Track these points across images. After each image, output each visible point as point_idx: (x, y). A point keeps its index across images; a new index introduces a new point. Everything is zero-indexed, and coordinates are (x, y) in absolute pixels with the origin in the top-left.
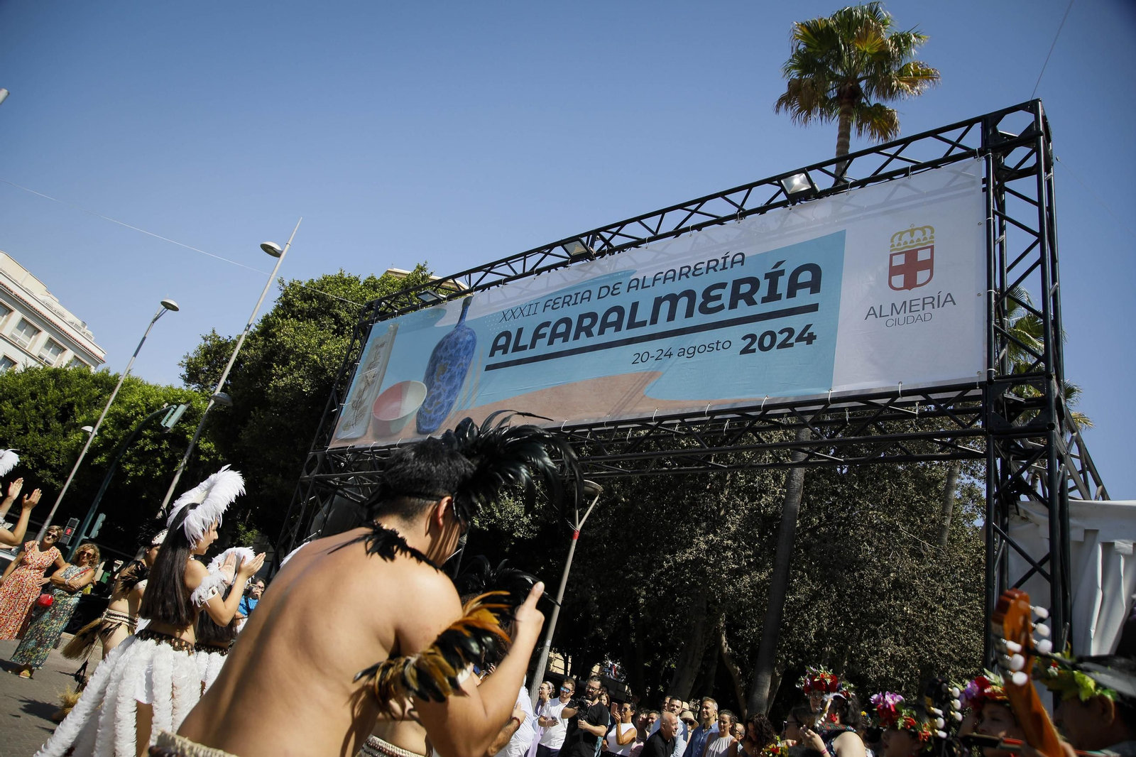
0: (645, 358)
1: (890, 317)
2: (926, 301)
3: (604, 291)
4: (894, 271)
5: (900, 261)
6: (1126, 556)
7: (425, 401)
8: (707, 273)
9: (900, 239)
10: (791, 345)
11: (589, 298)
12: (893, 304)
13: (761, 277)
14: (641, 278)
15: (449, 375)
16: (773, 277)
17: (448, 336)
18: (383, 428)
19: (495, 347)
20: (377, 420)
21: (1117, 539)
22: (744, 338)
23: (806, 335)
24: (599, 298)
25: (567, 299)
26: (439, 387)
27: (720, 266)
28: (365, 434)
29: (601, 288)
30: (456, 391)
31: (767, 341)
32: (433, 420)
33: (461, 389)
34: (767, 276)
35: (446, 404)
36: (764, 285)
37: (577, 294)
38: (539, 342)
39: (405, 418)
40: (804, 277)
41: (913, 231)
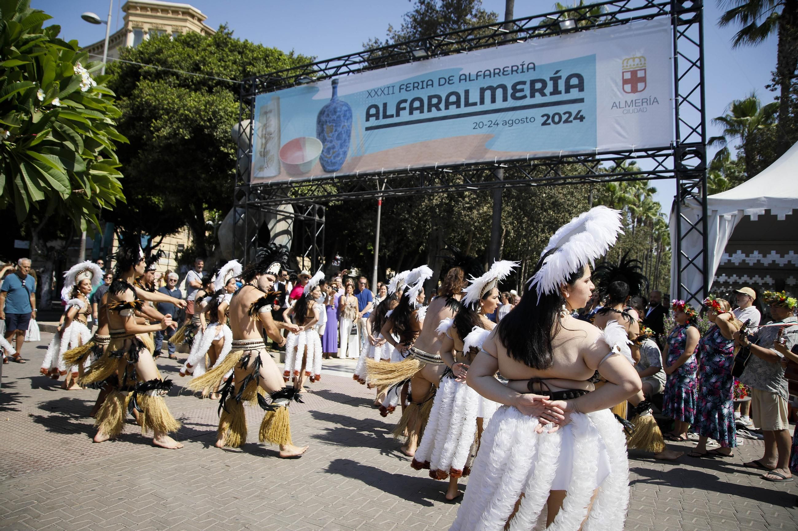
0: (481, 126)
1: (625, 109)
2: (644, 101)
3: (442, 81)
4: (625, 82)
5: (628, 76)
6: (729, 221)
7: (323, 151)
8: (512, 74)
9: (627, 63)
10: (571, 122)
11: (432, 85)
12: (626, 102)
13: (547, 80)
14: (467, 74)
15: (337, 133)
16: (555, 80)
17: (327, 107)
18: (293, 169)
19: (368, 116)
20: (287, 164)
21: (724, 213)
22: (543, 116)
23: (579, 116)
24: (439, 85)
25: (416, 85)
26: (331, 141)
27: (520, 71)
28: (280, 173)
29: (439, 79)
30: (347, 144)
31: (557, 119)
32: (334, 163)
33: (351, 143)
34: (551, 79)
35: (341, 153)
36: (550, 85)
37: (423, 82)
38: (402, 112)
39: (310, 162)
40: (574, 81)
41: (634, 59)
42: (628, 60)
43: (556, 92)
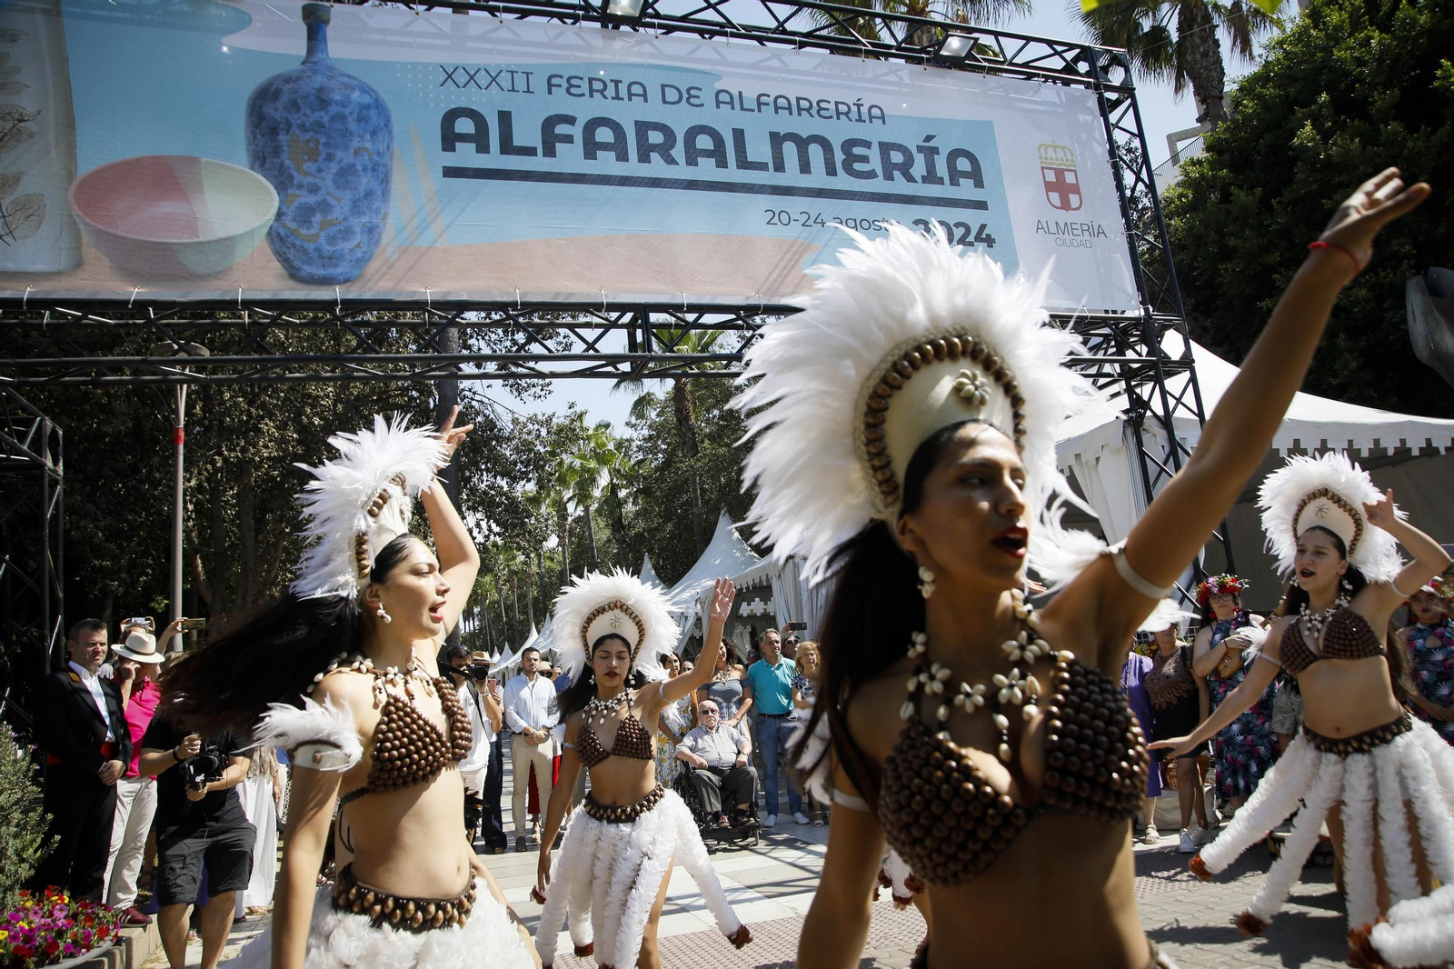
0: (784, 219)
2: (1084, 227)
3: (672, 95)
4: (1049, 187)
5: (1051, 177)
7: (280, 214)
8: (838, 118)
9: (1046, 152)
11: (645, 96)
12: (1057, 223)
13: (914, 150)
14: (735, 93)
15: (334, 167)
16: (927, 154)
17: (288, 79)
18: (160, 259)
19: (450, 139)
24: (665, 102)
25: (598, 85)
26: (314, 189)
27: (854, 115)
28: (78, 264)
29: (663, 86)
30: (377, 204)
32: (331, 258)
33: (392, 203)
34: (920, 149)
35: (358, 229)
36: (919, 160)
37: (617, 83)
38: (560, 147)
39: (228, 243)
40: (963, 164)
41: (1055, 147)
42: (1047, 147)
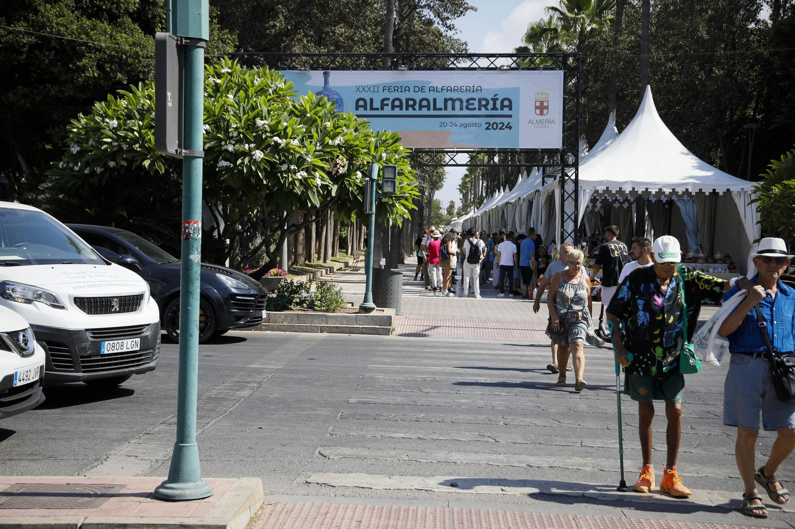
0: (445, 125)
1: (536, 124)
2: (547, 121)
3: (417, 89)
4: (537, 108)
5: (538, 104)
8: (466, 92)
9: (538, 96)
10: (504, 129)
11: (409, 90)
12: (537, 120)
13: (490, 99)
16: (494, 100)
17: (320, 93)
19: (357, 107)
22: (486, 123)
23: (509, 126)
24: (414, 92)
25: (396, 88)
27: (472, 90)
29: (414, 87)
31: (495, 126)
34: (492, 99)
36: (491, 103)
37: (401, 87)
38: (385, 107)
40: (506, 103)
41: (542, 93)
42: (539, 93)
43: (494, 108)
